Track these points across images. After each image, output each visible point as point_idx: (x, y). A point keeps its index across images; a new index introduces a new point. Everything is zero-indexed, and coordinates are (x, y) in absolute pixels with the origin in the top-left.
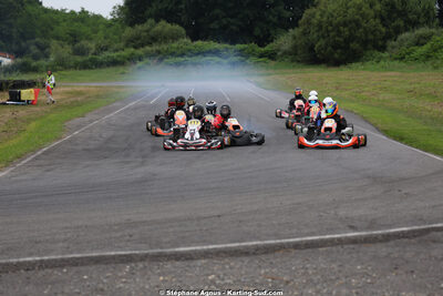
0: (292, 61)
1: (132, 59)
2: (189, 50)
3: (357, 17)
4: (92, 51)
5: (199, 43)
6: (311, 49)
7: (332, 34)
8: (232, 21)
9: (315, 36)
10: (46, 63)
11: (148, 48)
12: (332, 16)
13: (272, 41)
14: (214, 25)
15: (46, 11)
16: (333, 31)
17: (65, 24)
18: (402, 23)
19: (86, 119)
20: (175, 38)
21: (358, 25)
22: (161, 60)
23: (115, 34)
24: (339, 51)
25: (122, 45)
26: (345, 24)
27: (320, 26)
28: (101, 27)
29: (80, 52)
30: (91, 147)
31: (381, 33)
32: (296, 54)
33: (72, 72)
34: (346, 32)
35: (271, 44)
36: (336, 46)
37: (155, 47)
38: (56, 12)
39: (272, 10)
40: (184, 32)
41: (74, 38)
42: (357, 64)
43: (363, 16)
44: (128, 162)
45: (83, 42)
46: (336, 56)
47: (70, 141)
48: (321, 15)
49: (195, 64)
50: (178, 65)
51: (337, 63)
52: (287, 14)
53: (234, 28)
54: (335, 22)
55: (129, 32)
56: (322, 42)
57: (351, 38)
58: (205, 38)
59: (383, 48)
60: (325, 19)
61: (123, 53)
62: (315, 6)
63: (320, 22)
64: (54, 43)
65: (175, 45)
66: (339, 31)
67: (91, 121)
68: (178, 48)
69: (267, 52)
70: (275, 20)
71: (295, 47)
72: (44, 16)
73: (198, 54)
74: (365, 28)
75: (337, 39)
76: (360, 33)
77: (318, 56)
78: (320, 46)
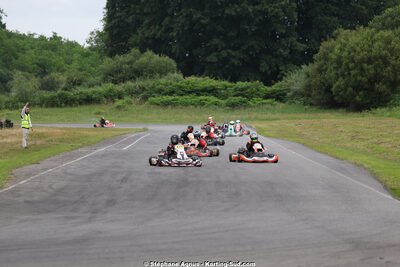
0: (305, 104)
1: (111, 97)
2: (180, 87)
3: (384, 52)
4: (63, 86)
5: (192, 79)
6: (328, 89)
8: (233, 54)
9: (333, 74)
10: (7, 99)
11: (130, 84)
12: (355, 51)
13: (281, 79)
14: (212, 58)
15: (10, 35)
16: (354, 69)
17: (32, 51)
19: (40, 166)
20: (163, 71)
21: (386, 63)
22: (145, 98)
23: (92, 65)
24: (361, 93)
25: (99, 78)
26: (370, 61)
27: (339, 62)
28: (76, 56)
29: (49, 86)
30: (36, 198)
32: (309, 96)
33: (36, 110)
34: (370, 70)
35: (280, 83)
36: (358, 88)
37: (139, 83)
38: (22, 37)
39: (283, 41)
40: (175, 65)
41: (43, 69)
42: (383, 109)
43: (392, 51)
44: (72, 218)
45: (53, 74)
46: (358, 98)
47: (12, 192)
48: (341, 49)
49: (186, 105)
50: (166, 104)
51: (359, 108)
52: (301, 47)
53: (236, 62)
54: (358, 57)
55: (108, 63)
56: (341, 82)
57: (377, 78)
58: (200, 73)
60: (345, 54)
61: (100, 89)
62: (334, 38)
63: (340, 57)
64: (18, 75)
65: (163, 81)
66: (362, 69)
67: (44, 169)
68: (166, 85)
69: (274, 92)
70: (286, 53)
71: (309, 87)
72: (7, 41)
73: (190, 93)
74: (394, 66)
75: (359, 78)
76: (387, 72)
77: (336, 98)
78: (339, 87)
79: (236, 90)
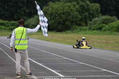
3: (69, 11)
7: (57, 18)
12: (58, 10)
16: (58, 16)
18: (87, 14)
21: (70, 15)
24: (60, 25)
26: (63, 14)
27: (52, 14)
31: (79, 18)
34: (64, 17)
35: (26, 22)
36: (59, 23)
43: (71, 10)
46: (59, 27)
48: (52, 10)
54: (59, 12)
59: (80, 25)
60: (54, 11)
63: (52, 12)
66: (61, 17)
74: (72, 16)
75: (60, 20)
76: (70, 18)
77: (51, 27)
78: (52, 23)
79: (11, 24)
